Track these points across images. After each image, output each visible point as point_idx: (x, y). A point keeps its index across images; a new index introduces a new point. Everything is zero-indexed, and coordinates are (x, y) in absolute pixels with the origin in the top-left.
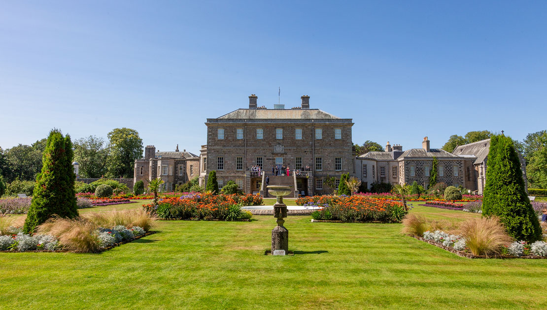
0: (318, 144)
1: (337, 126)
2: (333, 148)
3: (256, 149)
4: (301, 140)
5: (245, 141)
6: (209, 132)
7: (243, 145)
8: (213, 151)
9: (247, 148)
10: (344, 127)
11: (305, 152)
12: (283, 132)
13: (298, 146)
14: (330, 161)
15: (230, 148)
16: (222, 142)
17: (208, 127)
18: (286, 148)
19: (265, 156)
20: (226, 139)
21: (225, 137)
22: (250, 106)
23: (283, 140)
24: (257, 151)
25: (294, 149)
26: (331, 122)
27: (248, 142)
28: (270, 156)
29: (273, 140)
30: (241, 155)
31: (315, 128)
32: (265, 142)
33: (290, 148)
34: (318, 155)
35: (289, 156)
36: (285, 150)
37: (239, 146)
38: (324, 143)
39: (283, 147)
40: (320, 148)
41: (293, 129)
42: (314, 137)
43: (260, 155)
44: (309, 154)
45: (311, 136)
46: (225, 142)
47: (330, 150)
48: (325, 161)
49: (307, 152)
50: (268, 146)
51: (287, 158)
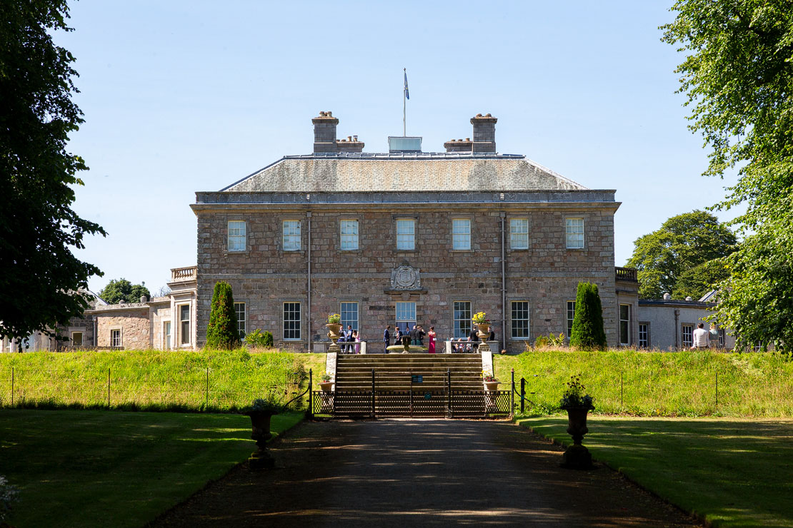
0: (519, 265)
1: (572, 212)
2: (561, 275)
3: (340, 280)
4: (468, 252)
5: (305, 255)
6: (201, 230)
7: (302, 266)
8: (214, 286)
9: (312, 276)
10: (592, 215)
11: (481, 285)
12: (417, 229)
13: (460, 270)
14: (553, 311)
15: (263, 276)
16: (241, 260)
18: (426, 275)
19: (366, 300)
20: (253, 249)
21: (248, 244)
22: (317, 148)
23: (417, 251)
24: (343, 285)
25: (448, 280)
27: (317, 259)
28: (380, 299)
29: (389, 253)
30: (294, 296)
31: (508, 217)
32: (364, 260)
33: (438, 275)
34: (517, 295)
35: (436, 298)
36: (422, 280)
37: (289, 272)
38: (534, 259)
39: (417, 272)
40: (524, 274)
41: (446, 221)
42: (505, 242)
43: (350, 295)
44: (491, 292)
45: (496, 240)
46: (249, 261)
47: (551, 280)
48: (537, 311)
49: (487, 285)
50: (375, 270)
51: (427, 304)
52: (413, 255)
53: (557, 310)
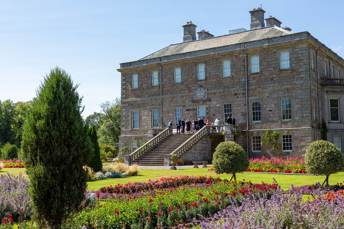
0: (254, 81)
1: (282, 48)
2: (277, 84)
3: (174, 97)
4: (229, 77)
5: (160, 87)
6: (123, 80)
7: (158, 93)
8: (127, 105)
9: (162, 97)
10: (294, 48)
11: (236, 94)
12: (206, 69)
13: (226, 87)
14: (273, 106)
15: (144, 99)
16: (136, 92)
17: (122, 74)
18: (210, 92)
19: (184, 106)
20: (140, 86)
21: (139, 84)
23: (206, 79)
24: (175, 100)
25: (220, 93)
26: (273, 42)
27: (164, 88)
28: (190, 106)
29: (194, 82)
30: (156, 107)
31: (248, 56)
32: (184, 86)
33: (215, 91)
34: (254, 98)
35: (214, 103)
36: (208, 94)
37: (154, 95)
38: (263, 77)
39: (206, 90)
40: (257, 86)
41: (219, 62)
42: (247, 70)
43: (178, 104)
44: (241, 97)
45: (243, 69)
46: (139, 92)
47: (272, 88)
48: (265, 106)
49: (239, 94)
50: (188, 91)
51: (211, 106)
52: (204, 82)
53: (275, 104)
